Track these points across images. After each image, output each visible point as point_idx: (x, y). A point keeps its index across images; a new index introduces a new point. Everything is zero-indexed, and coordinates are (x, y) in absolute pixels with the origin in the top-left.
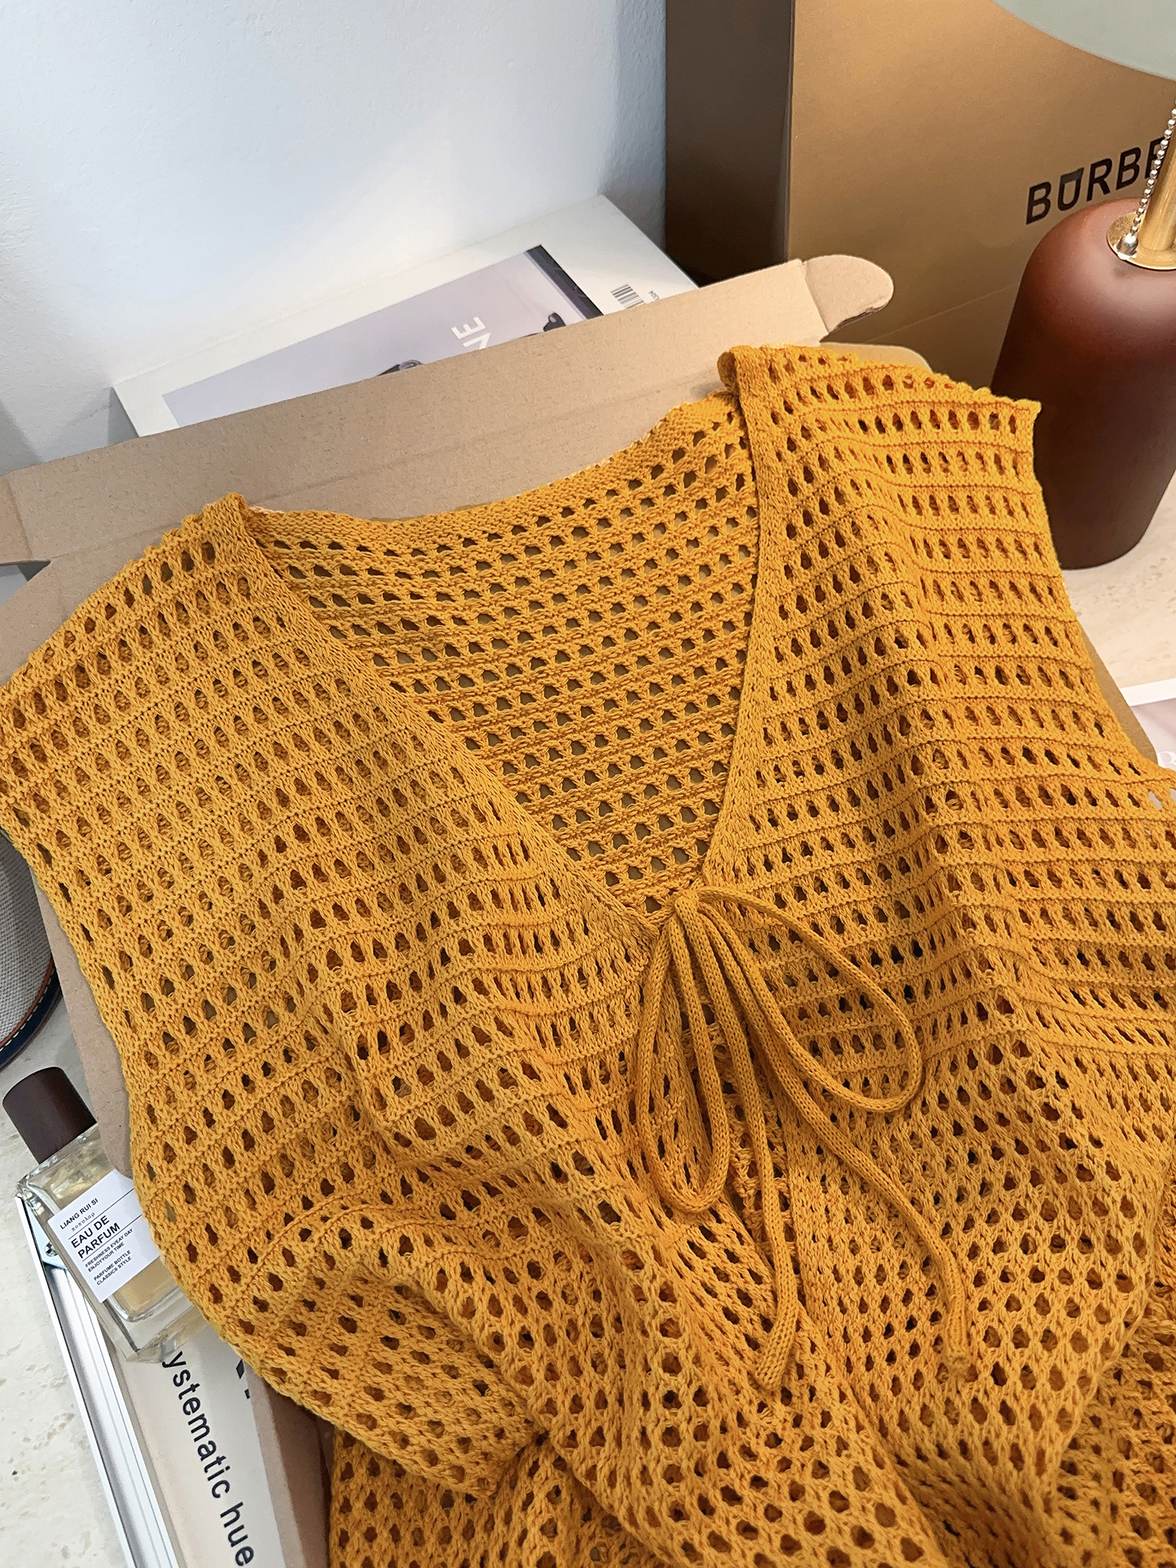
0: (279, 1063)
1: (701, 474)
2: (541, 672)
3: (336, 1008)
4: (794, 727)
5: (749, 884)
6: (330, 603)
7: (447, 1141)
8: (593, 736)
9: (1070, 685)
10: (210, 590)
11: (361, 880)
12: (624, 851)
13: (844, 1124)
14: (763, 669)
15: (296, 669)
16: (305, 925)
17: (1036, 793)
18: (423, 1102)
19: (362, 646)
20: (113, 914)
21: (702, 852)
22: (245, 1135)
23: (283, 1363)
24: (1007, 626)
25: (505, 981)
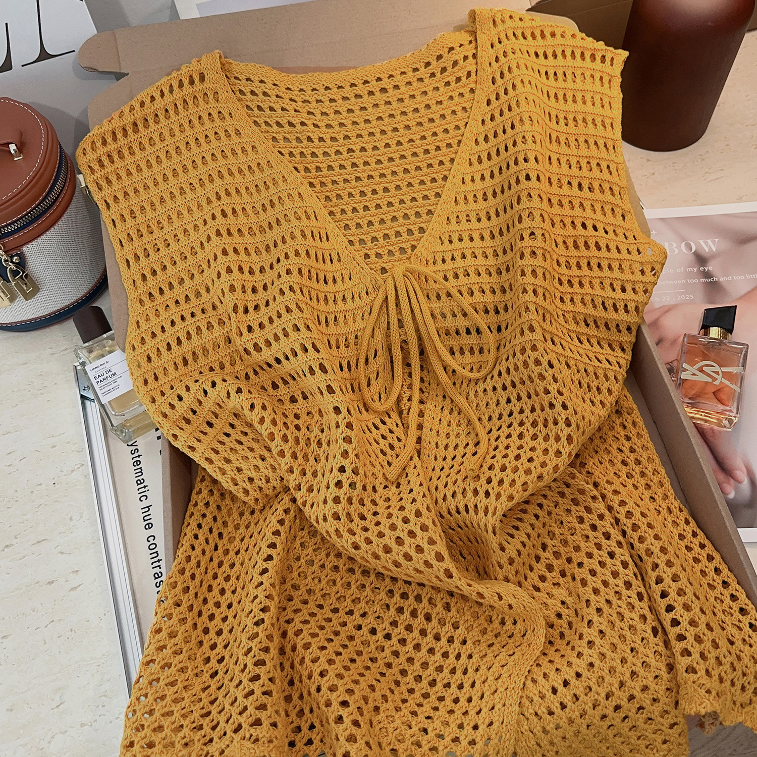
0: (198, 312)
1: (449, 69)
2: (351, 156)
3: (226, 291)
4: (470, 198)
5: (432, 267)
6: (256, 109)
7: (267, 355)
8: (371, 189)
9: (613, 194)
10: (200, 96)
11: (248, 239)
12: (376, 245)
13: (457, 386)
14: (460, 168)
15: (234, 138)
16: (219, 254)
17: (583, 244)
18: (258, 336)
19: (268, 132)
20: (134, 237)
21: (413, 251)
22: (178, 338)
23: (177, 432)
24: (588, 163)
25: (305, 290)
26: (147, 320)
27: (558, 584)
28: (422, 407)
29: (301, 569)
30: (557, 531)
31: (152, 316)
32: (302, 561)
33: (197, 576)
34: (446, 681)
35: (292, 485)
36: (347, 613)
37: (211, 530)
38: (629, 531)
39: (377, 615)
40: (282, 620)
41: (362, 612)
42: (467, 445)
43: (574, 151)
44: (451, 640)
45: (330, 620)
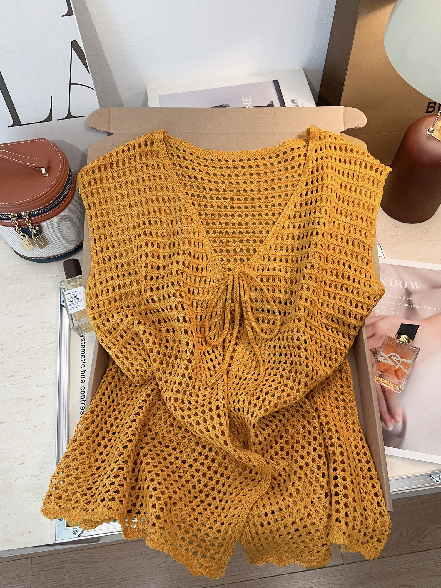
0: (127, 275)
1: (289, 161)
2: (225, 201)
3: (143, 266)
4: (285, 237)
5: (256, 273)
6: (178, 166)
7: (157, 305)
8: (232, 222)
9: (364, 250)
10: (149, 153)
11: (161, 239)
12: (228, 254)
13: (257, 339)
14: (283, 219)
15: (163, 181)
16: (143, 245)
17: (341, 275)
18: (155, 294)
19: (182, 180)
20: (101, 227)
21: (247, 261)
22: (114, 287)
23: (104, 338)
24: (355, 229)
25: (184, 274)
26: (100, 274)
27: (283, 458)
28: (235, 347)
29: (155, 421)
30: (290, 430)
31: (102, 272)
32: (156, 417)
33: (100, 415)
34: (214, 496)
35: (157, 377)
36: (173, 449)
37: (112, 392)
38: (327, 439)
39: (188, 453)
40: (139, 447)
41: (180, 450)
42: (254, 373)
43: (348, 220)
44: (222, 475)
45: (163, 451)
